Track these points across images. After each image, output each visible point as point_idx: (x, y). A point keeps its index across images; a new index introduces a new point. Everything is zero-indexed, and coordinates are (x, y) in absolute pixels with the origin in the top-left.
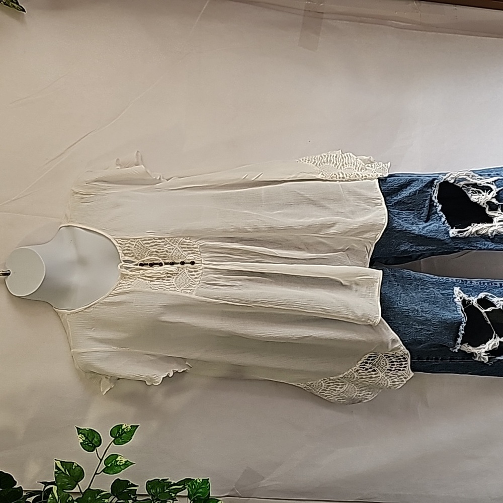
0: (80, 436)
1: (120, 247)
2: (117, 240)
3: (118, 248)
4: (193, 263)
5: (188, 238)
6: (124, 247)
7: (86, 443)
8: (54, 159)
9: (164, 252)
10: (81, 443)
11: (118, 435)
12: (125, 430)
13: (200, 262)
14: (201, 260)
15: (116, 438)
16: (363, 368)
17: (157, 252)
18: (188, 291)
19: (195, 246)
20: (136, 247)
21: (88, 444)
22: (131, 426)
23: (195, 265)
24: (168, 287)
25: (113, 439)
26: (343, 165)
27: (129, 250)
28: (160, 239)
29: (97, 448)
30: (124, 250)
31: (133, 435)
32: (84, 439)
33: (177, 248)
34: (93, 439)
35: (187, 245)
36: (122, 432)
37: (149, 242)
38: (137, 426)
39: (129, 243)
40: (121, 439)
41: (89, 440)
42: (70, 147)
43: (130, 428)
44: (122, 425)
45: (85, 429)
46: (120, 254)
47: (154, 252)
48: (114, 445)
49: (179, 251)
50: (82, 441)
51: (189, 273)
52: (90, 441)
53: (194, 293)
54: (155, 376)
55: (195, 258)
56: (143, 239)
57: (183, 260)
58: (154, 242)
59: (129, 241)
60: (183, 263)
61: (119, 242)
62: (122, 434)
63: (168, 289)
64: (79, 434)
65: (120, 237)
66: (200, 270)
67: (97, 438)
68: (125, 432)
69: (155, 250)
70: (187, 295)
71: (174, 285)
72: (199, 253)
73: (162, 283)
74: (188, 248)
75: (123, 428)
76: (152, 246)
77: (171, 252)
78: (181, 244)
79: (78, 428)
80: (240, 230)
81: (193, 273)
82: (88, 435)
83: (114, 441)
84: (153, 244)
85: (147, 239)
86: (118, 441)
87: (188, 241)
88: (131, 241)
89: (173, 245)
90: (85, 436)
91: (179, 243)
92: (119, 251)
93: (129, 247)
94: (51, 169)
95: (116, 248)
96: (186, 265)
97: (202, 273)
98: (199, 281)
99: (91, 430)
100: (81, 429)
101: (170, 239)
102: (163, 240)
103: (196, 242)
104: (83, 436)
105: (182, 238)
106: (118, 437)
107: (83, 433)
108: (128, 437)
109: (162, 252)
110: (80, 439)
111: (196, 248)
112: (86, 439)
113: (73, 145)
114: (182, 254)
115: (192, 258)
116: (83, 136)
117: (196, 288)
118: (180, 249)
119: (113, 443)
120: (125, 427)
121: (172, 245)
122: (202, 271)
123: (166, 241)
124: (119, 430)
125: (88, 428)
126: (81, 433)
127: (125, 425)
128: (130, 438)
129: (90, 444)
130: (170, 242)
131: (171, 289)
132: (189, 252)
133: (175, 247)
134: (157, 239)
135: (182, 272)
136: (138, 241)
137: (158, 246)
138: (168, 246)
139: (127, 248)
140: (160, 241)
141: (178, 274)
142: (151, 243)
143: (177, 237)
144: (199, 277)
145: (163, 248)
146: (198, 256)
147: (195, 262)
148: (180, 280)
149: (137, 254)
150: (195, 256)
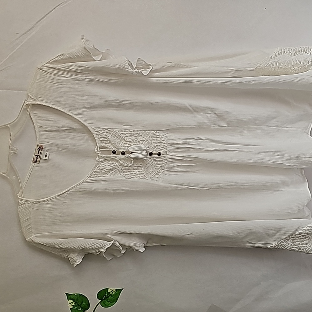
0: (70, 301)
1: (97, 134)
2: (95, 128)
4: (159, 154)
5: (158, 132)
6: (101, 135)
7: (76, 308)
8: (23, 34)
9: (137, 142)
10: (71, 309)
11: (104, 298)
12: (111, 293)
13: (165, 153)
14: (166, 152)
15: (102, 300)
17: (130, 142)
18: (156, 179)
19: (162, 139)
21: (77, 309)
22: (116, 290)
23: (162, 155)
25: (100, 301)
27: (106, 138)
28: (134, 131)
29: (86, 311)
30: (100, 138)
31: (118, 298)
32: (73, 304)
33: (147, 140)
34: (82, 303)
35: (157, 137)
36: (108, 295)
37: (125, 133)
38: (122, 289)
39: (107, 132)
42: (39, 21)
43: (115, 291)
44: (108, 289)
45: (74, 294)
46: (97, 141)
47: (128, 142)
48: (100, 305)
49: (149, 142)
50: (72, 307)
51: (155, 163)
52: (79, 305)
55: (161, 150)
56: (120, 130)
57: (151, 151)
58: (130, 134)
59: (107, 131)
60: (151, 154)
62: (109, 297)
64: (68, 300)
65: (98, 126)
66: (164, 160)
67: (85, 302)
68: (110, 295)
69: (129, 140)
70: (155, 182)
71: (143, 174)
72: (166, 145)
75: (109, 292)
76: (127, 136)
77: (142, 143)
78: (152, 137)
79: (66, 294)
81: (159, 163)
82: (77, 300)
83: (100, 302)
84: (128, 135)
85: (124, 130)
87: (157, 134)
88: (109, 131)
89: (145, 137)
90: (74, 301)
91: (150, 136)
92: (96, 139)
93: (105, 135)
94: (22, 43)
95: (93, 136)
96: (153, 156)
97: (166, 163)
98: (164, 170)
99: (79, 294)
100: (70, 294)
101: (143, 131)
102: (137, 132)
103: (164, 136)
104: (72, 301)
105: (153, 132)
106: (104, 299)
107: (72, 297)
108: (114, 300)
109: (135, 142)
110: (70, 305)
111: (163, 140)
112: (75, 304)
113: (42, 19)
114: (151, 146)
116: (51, 9)
117: (161, 176)
118: (150, 142)
119: (100, 304)
120: (110, 291)
121: (143, 137)
122: (166, 162)
123: (139, 133)
124: (105, 294)
125: (76, 293)
126: (71, 299)
127: (110, 289)
128: (115, 301)
129: (79, 308)
130: (142, 135)
131: (141, 177)
132: (157, 144)
133: (146, 139)
134: (132, 131)
135: (150, 162)
136: (116, 131)
137: (132, 137)
138: (141, 138)
139: (104, 136)
140: (134, 133)
141: (146, 164)
142: (127, 134)
143: (148, 131)
144: (163, 166)
145: (136, 139)
146: (165, 148)
147: (162, 153)
148: (148, 169)
149: (113, 142)
150: (162, 148)
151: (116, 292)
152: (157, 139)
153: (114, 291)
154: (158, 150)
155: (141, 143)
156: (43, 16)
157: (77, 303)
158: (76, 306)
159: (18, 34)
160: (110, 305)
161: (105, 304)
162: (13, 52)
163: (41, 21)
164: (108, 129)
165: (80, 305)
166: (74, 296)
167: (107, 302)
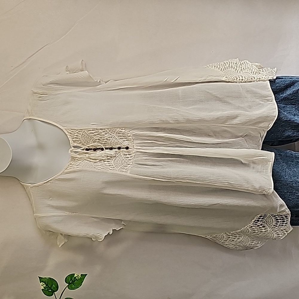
0: (42, 283)
1: (70, 135)
2: (68, 130)
3: (68, 136)
4: (127, 148)
5: (124, 129)
6: (74, 136)
7: (47, 289)
8: (18, 67)
9: (105, 139)
10: (42, 290)
11: (71, 282)
12: (77, 278)
14: (134, 146)
15: (69, 284)
16: (256, 225)
17: (99, 139)
18: (124, 170)
19: (128, 135)
20: (83, 136)
21: (48, 290)
22: (81, 275)
23: (129, 149)
24: (108, 167)
25: (68, 284)
26: (241, 70)
27: (77, 138)
28: (101, 129)
29: (55, 293)
30: (73, 138)
31: (83, 282)
32: (45, 286)
33: (115, 137)
34: (52, 285)
35: (123, 134)
36: (74, 279)
37: (93, 132)
38: (86, 275)
39: (77, 133)
40: (74, 285)
41: (48, 286)
42: (29, 57)
44: (74, 274)
45: (46, 278)
46: (70, 141)
48: (68, 289)
49: (116, 138)
50: (43, 288)
51: (124, 156)
53: (129, 171)
54: (98, 235)
55: (129, 144)
56: (88, 130)
57: (119, 146)
58: (97, 132)
59: (77, 131)
60: (119, 148)
61: (69, 132)
62: (75, 281)
63: (108, 169)
64: (41, 283)
65: (70, 128)
66: (132, 153)
67: (55, 285)
68: (76, 279)
69: (97, 138)
70: (124, 173)
71: (113, 165)
72: (132, 140)
73: (104, 164)
74: (123, 136)
75: (75, 276)
76: (96, 135)
78: (118, 134)
79: (39, 277)
80: (164, 122)
81: (128, 156)
82: (48, 283)
83: (68, 286)
84: (96, 134)
85: (92, 130)
86: (71, 286)
87: (123, 131)
88: (79, 131)
89: (112, 134)
90: (45, 284)
91: (117, 133)
92: (69, 139)
93: (77, 136)
94: (16, 74)
95: (67, 137)
96: (122, 150)
97: (135, 156)
98: (133, 162)
99: (50, 278)
100: (42, 278)
101: (110, 129)
102: (104, 130)
103: (129, 132)
104: (44, 283)
105: (119, 129)
107: (44, 281)
109: (103, 140)
110: (42, 286)
111: (129, 136)
112: (46, 286)
114: (119, 141)
115: (127, 144)
116: (40, 49)
117: (130, 168)
118: (117, 138)
119: (67, 287)
120: (76, 276)
122: (134, 155)
123: (106, 131)
124: (72, 278)
125: (48, 277)
126: (43, 282)
127: (76, 274)
128: (80, 284)
129: (50, 290)
130: (109, 132)
131: (110, 168)
132: (124, 139)
133: (113, 136)
134: (99, 130)
135: (119, 155)
136: (85, 131)
137: (100, 135)
138: (108, 135)
139: (75, 137)
140: (102, 131)
141: (116, 157)
142: (95, 132)
143: (115, 128)
144: (132, 159)
145: (104, 137)
146: (131, 143)
147: (130, 147)
148: (117, 161)
149: (83, 141)
150: (129, 142)
151: (81, 277)
152: (124, 135)
153: (80, 276)
154: (126, 144)
155: (109, 140)
156: (33, 54)
157: (48, 285)
158: (47, 288)
159: (12, 67)
160: (75, 288)
161: (72, 287)
162: (8, 81)
163: (31, 57)
164: (79, 130)
165: (50, 287)
166: (46, 279)
167: (73, 286)
